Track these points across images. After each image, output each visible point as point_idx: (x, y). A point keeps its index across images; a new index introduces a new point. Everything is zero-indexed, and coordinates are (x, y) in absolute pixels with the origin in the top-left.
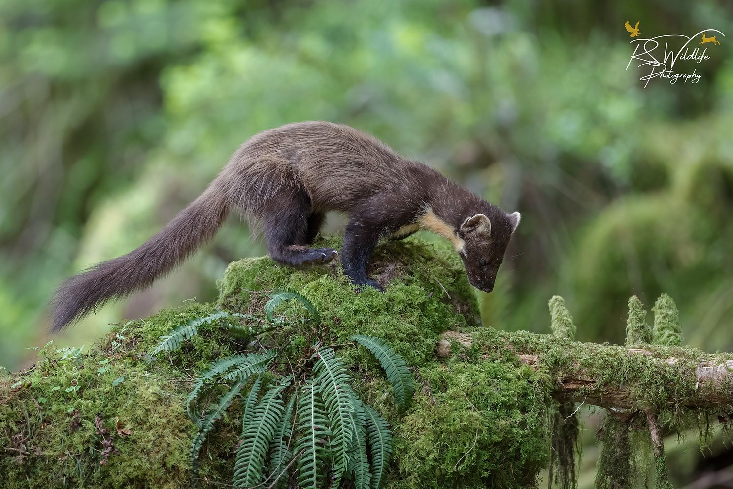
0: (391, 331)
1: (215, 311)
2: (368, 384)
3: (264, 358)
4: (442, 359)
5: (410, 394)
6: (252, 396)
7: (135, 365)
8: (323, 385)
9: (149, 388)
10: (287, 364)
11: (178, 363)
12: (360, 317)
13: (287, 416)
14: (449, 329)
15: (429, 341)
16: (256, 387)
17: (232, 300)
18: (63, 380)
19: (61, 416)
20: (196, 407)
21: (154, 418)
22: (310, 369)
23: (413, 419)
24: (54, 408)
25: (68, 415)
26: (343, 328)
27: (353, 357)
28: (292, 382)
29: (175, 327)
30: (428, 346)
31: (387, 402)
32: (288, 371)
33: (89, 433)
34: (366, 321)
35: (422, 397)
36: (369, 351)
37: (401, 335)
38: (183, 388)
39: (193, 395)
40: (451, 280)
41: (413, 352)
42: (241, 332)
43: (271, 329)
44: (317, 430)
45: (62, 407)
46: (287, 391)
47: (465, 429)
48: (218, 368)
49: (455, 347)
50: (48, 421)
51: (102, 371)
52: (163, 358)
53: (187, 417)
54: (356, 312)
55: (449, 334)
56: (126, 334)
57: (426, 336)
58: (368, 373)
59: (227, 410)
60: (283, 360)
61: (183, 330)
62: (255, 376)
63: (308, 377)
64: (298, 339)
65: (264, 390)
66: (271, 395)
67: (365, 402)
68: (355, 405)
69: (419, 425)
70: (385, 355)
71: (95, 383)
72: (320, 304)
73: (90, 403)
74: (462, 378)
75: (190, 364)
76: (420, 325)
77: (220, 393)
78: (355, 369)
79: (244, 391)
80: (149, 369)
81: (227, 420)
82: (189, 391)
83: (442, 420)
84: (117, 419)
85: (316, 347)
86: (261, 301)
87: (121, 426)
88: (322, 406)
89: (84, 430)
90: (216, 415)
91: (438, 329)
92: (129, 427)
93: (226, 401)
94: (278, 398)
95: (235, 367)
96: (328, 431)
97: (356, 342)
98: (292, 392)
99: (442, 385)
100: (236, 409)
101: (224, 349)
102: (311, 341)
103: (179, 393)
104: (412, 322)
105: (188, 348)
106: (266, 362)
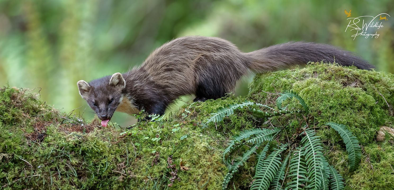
0: (351, 121)
1: (245, 101)
2: (333, 153)
3: (272, 132)
4: (379, 142)
5: (359, 161)
6: (263, 154)
7: (194, 129)
8: (306, 151)
9: (202, 144)
10: (285, 137)
11: (220, 129)
12: (333, 111)
13: (283, 168)
14: (385, 125)
15: (372, 130)
16: (266, 149)
17: (256, 96)
18: (151, 133)
19: (148, 155)
20: (229, 157)
21: (203, 161)
22: (299, 141)
23: (358, 177)
24: (144, 149)
25: (152, 154)
26: (322, 117)
27: (326, 135)
28: (288, 148)
29: (220, 108)
30: (371, 132)
31: (343, 165)
32: (286, 141)
33: (163, 167)
34: (337, 113)
35: (365, 164)
36: (337, 132)
37: (356, 124)
38: (222, 145)
39: (228, 150)
40: (389, 95)
41: (362, 135)
42: (261, 114)
43: (278, 114)
44: (300, 178)
45: (149, 150)
46: (284, 153)
47: (389, 186)
48: (245, 135)
49: (387, 136)
50: (139, 157)
51: (174, 130)
52: (212, 125)
53: (223, 163)
54: (331, 108)
55: (384, 127)
56: (191, 109)
57: (371, 126)
58: (334, 147)
59: (247, 161)
60: (284, 134)
61: (226, 110)
62: (266, 142)
63: (298, 146)
64: (294, 122)
65: (270, 151)
66: (274, 155)
67: (330, 164)
68: (324, 165)
69: (361, 181)
70: (346, 136)
71: (170, 137)
72: (310, 102)
73: (165, 149)
74: (390, 155)
75: (228, 130)
76: (368, 120)
77: (244, 150)
78: (326, 143)
79: (259, 151)
80: (203, 132)
81: (246, 167)
82: (226, 147)
83: (375, 179)
84: (181, 160)
85: (304, 128)
86: (274, 98)
87: (183, 164)
88: (304, 164)
89: (161, 164)
90: (240, 163)
91: (379, 124)
92: (187, 165)
93: (247, 155)
94: (278, 156)
95: (255, 136)
96: (307, 179)
97: (329, 127)
98: (287, 154)
99: (377, 158)
100: (253, 161)
101: (249, 124)
102: (302, 125)
103: (219, 148)
104: (364, 117)
105: (227, 121)
106: (273, 135)
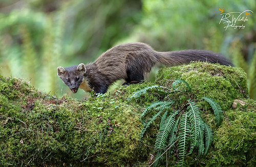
0: (217, 96)
1: (153, 85)
2: (206, 116)
3: (170, 103)
4: (234, 109)
5: (221, 120)
6: (164, 116)
7: (123, 102)
8: (190, 115)
9: (128, 110)
10: (177, 106)
11: (138, 102)
12: (206, 90)
13: (176, 125)
14: (237, 99)
15: (229, 101)
16: (166, 113)
17: (160, 82)
18: (97, 105)
19: (95, 117)
20: (144, 118)
21: (128, 121)
22: (186, 108)
23: (221, 130)
24: (93, 114)
25: (98, 117)
26: (200, 94)
27: (202, 105)
28: (179, 113)
29: (139, 89)
30: (229, 103)
31: (212, 123)
32: (178, 108)
33: (105, 124)
34: (208, 92)
35: (225, 122)
36: (208, 103)
37: (220, 98)
38: (140, 111)
39: (143, 114)
40: (239, 80)
41: (223, 105)
42: (163, 92)
43: (173, 93)
44: (186, 130)
45: (96, 114)
46: (177, 116)
47: (240, 135)
48: (153, 105)
49: (238, 105)
50: (90, 119)
51: (111, 103)
52: (134, 100)
53: (140, 122)
54: (204, 88)
55: (237, 100)
56: (121, 90)
57: (229, 99)
58: (207, 112)
59: (155, 121)
60: (176, 104)
61: (142, 91)
62: (166, 109)
63: (185, 111)
64: (183, 97)
65: (168, 115)
66: (171, 117)
67: (205, 122)
68: (201, 122)
69: (223, 132)
70: (214, 105)
71: (108, 107)
72: (192, 85)
73: (106, 114)
74: (240, 116)
75: (143, 102)
76: (227, 96)
77: (153, 114)
78: (202, 110)
79: (161, 114)
80: (128, 104)
81: (154, 124)
82: (142, 113)
83: (231, 131)
84: (115, 120)
85: (189, 101)
86: (170, 83)
87: (116, 123)
88: (189, 122)
89: (103, 123)
90: (151, 122)
91: (233, 98)
92: (119, 123)
93: (155, 117)
94: (173, 118)
95: (159, 105)
96: (191, 131)
97: (204, 100)
98: (179, 116)
99: (233, 118)
100: (158, 121)
101: (155, 98)
102: (188, 99)
103: (138, 113)
104: (224, 94)
105: (143, 97)
106: (170, 105)
